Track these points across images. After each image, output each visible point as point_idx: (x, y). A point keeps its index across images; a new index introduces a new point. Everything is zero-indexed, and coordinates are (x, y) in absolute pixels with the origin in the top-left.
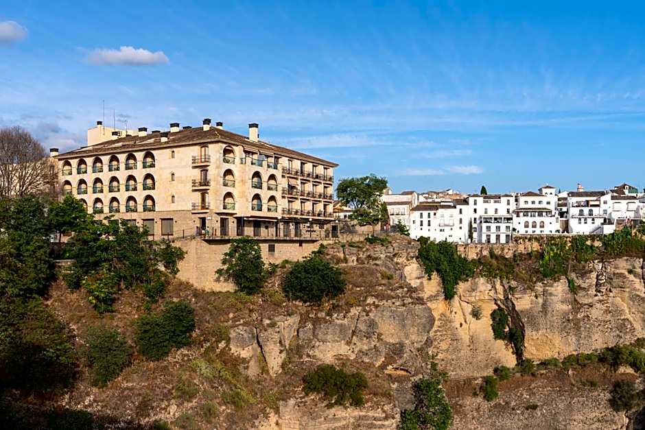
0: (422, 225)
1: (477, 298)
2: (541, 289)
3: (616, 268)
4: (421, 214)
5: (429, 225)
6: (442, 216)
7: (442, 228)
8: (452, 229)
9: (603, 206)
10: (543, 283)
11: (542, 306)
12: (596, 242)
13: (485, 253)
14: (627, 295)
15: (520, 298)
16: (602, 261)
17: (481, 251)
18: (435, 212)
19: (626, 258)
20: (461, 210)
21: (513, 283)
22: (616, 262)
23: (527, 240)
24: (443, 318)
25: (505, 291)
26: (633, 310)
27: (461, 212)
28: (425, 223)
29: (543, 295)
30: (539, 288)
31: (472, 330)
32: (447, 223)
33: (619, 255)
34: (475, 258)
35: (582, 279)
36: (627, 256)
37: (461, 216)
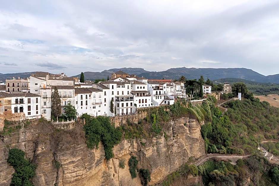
0: (82, 105)
1: (123, 154)
2: (155, 141)
3: (180, 123)
4: (82, 96)
5: (87, 104)
6: (95, 97)
7: (94, 106)
8: (100, 106)
9: (164, 90)
10: (156, 138)
11: (157, 151)
12: (167, 109)
13: (124, 122)
14: (185, 137)
15: (149, 149)
16: (173, 120)
17: (122, 121)
18: (90, 94)
19: (183, 118)
20: (105, 92)
21: (144, 141)
22: (180, 120)
23: (143, 111)
24: (106, 175)
25: (138, 146)
26: (187, 144)
27: (105, 94)
28: (84, 103)
29: (156, 144)
30: (154, 141)
31: (120, 177)
32: (97, 102)
33: (180, 117)
34: (118, 126)
35: (168, 131)
36: (183, 116)
37: (105, 97)
